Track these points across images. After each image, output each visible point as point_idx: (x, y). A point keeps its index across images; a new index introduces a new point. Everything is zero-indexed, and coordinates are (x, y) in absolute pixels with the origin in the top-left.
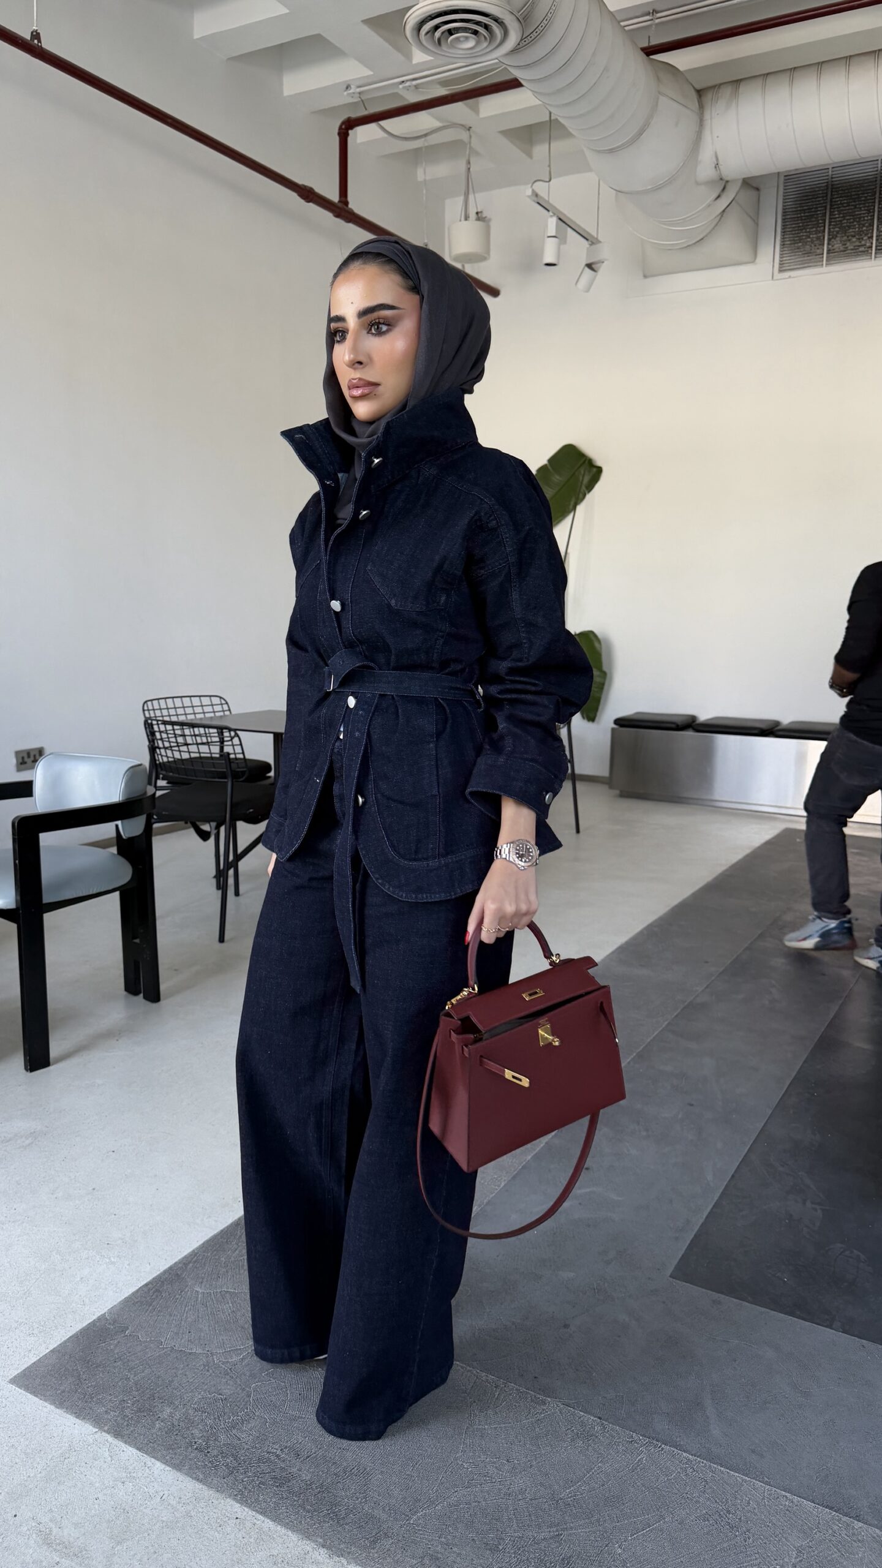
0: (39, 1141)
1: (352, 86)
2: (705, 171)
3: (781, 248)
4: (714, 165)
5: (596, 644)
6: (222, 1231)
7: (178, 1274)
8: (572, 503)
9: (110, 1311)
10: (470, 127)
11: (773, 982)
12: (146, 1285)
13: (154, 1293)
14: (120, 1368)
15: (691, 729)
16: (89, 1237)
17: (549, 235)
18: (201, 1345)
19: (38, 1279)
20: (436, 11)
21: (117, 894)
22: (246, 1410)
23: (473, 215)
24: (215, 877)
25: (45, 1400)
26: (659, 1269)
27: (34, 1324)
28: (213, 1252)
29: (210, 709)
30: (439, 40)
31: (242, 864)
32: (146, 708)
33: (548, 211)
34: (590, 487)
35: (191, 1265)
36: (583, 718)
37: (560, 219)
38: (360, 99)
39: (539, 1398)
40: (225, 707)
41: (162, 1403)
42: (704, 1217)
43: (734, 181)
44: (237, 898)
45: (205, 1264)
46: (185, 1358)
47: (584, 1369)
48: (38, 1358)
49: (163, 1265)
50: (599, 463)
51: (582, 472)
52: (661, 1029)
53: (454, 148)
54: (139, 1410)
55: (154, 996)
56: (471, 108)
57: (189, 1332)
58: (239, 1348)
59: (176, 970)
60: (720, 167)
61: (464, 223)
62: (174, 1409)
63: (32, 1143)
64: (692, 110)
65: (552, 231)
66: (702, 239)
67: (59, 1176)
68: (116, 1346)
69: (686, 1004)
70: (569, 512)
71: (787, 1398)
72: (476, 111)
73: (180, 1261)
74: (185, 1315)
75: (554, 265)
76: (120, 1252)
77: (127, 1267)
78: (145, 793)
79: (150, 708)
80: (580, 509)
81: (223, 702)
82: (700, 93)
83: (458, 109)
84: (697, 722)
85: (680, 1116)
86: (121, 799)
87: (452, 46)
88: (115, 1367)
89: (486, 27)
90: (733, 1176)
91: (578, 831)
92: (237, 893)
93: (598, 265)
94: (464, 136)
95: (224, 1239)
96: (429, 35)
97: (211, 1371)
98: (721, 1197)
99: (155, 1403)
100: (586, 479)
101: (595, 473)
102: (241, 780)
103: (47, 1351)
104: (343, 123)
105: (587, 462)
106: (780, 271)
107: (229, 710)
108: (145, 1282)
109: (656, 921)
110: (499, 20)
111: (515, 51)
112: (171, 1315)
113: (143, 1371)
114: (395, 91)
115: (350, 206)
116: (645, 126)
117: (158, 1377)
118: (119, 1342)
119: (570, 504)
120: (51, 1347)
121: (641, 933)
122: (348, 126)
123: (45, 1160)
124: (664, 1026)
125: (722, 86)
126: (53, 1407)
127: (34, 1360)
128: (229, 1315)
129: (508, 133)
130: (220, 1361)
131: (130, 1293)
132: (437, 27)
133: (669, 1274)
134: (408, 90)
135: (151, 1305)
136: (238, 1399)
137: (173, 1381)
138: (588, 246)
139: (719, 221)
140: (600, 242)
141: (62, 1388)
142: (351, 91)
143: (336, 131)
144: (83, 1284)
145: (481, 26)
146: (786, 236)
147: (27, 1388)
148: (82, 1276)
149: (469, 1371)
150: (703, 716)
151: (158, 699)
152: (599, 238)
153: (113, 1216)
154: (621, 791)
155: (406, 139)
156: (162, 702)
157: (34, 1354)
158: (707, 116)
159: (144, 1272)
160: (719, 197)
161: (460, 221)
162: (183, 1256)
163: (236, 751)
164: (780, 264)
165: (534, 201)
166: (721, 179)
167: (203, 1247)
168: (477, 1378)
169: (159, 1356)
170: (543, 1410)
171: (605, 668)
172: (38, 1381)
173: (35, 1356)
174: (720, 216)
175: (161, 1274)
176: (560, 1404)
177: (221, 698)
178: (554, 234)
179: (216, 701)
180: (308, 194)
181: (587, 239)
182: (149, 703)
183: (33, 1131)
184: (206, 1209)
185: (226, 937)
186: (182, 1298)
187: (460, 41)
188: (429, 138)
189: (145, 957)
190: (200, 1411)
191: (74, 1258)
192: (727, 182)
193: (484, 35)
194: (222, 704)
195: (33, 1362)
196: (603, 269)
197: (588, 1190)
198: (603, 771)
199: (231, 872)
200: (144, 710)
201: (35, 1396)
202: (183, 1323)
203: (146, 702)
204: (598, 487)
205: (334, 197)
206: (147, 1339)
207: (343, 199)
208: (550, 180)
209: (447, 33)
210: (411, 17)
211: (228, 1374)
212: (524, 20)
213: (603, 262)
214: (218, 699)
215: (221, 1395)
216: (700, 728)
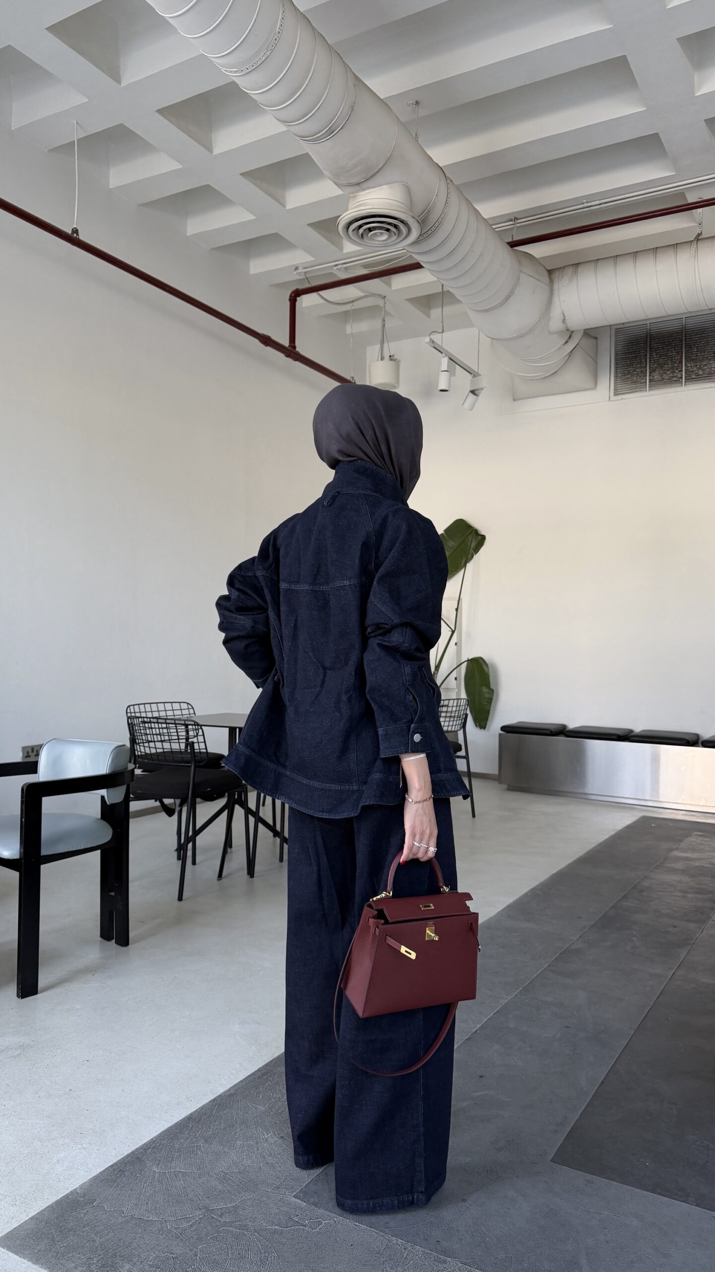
0: (26, 1052)
1: (300, 268)
2: (555, 324)
3: (615, 379)
4: (562, 321)
5: (485, 668)
6: (176, 1123)
7: (139, 1157)
8: (463, 562)
9: (81, 1187)
10: (385, 297)
11: (634, 932)
12: (112, 1166)
13: (118, 1172)
14: (88, 1232)
15: (562, 735)
16: (65, 1128)
17: (442, 370)
18: (157, 1214)
19: (22, 1161)
20: (360, 216)
21: (98, 852)
22: (193, 1267)
23: (386, 356)
24: (176, 850)
25: (24, 1258)
26: (542, 1156)
27: (17, 1197)
28: (169, 1140)
29: (179, 712)
30: (362, 235)
31: (199, 839)
32: (129, 711)
33: (442, 353)
34: (477, 549)
35: (150, 1150)
36: (477, 726)
37: (450, 359)
38: (305, 277)
39: (441, 1258)
40: (191, 711)
41: (123, 1260)
42: (579, 1114)
43: (577, 331)
44: (194, 866)
45: (161, 1150)
46: (143, 1224)
47: (479, 1234)
48: (19, 1224)
49: (127, 1150)
50: (483, 533)
51: (470, 539)
52: (543, 969)
53: (373, 311)
54: (103, 1266)
55: (123, 940)
56: (385, 283)
57: (147, 1204)
58: (188, 1216)
59: (142, 922)
60: (566, 321)
61: (380, 362)
62: (133, 1265)
63: (21, 1054)
64: (544, 283)
65: (444, 366)
66: (556, 372)
67: (42, 1080)
68: (85, 1214)
69: (563, 950)
70: (461, 569)
71: (650, 1258)
72: (389, 285)
73: (141, 1148)
74: (144, 1190)
75: (447, 391)
76: (90, 1140)
77: (96, 1151)
78: (127, 768)
79: (132, 711)
80: (469, 566)
81: (190, 707)
82: (550, 272)
83: (375, 285)
84: (565, 730)
85: (559, 1035)
86: (107, 772)
87: (371, 239)
88: (83, 1232)
89: (396, 226)
90: (602, 1082)
91: (474, 816)
92: (194, 863)
93: (479, 391)
94: (380, 302)
95: (178, 1130)
96: (354, 232)
97: (164, 1235)
98: (592, 1098)
99: (117, 1260)
100: (473, 544)
101: (481, 540)
102: (202, 764)
103: (27, 1218)
104: (293, 292)
105: (473, 532)
106: (615, 395)
107: (194, 713)
108: (111, 1164)
109: (538, 886)
110: (405, 222)
111: (416, 242)
112: (132, 1190)
113: (107, 1235)
114: (331, 271)
115: (297, 349)
116: (511, 293)
117: (120, 1240)
118: (87, 1211)
119: (461, 563)
120: (31, 1215)
121: (526, 895)
122: (296, 295)
123: (31, 1067)
124: (545, 966)
125: (566, 268)
126: (30, 1263)
127: (16, 1225)
128: (181, 1190)
129: (412, 300)
130: (172, 1227)
131: (98, 1172)
132: (360, 227)
133: (550, 1159)
134: (340, 271)
135: (115, 1182)
136: (187, 1258)
137: (132, 1243)
138: (471, 378)
139: (569, 358)
140: (480, 375)
141: (38, 1248)
142: (300, 271)
143: (288, 298)
144: (59, 1165)
145: (392, 226)
146: (618, 370)
147: (9, 1249)
148: (59, 1159)
149: (383, 1236)
150: (572, 725)
151: (139, 704)
152: (479, 373)
153: (86, 1111)
154: (508, 786)
155: (338, 304)
156: (142, 707)
157: (16, 1221)
158: (556, 286)
159: (110, 1155)
160: (567, 342)
161: (378, 361)
162: (143, 1142)
163: (199, 741)
164: (615, 390)
165: (431, 346)
166: (568, 330)
167: (160, 1136)
168: (389, 1241)
169: (122, 1223)
170: (444, 1268)
171: (492, 687)
172: (18, 1242)
173: (17, 1222)
174: (567, 357)
175: (125, 1157)
176: (458, 1263)
177: (188, 704)
178: (446, 369)
179: (184, 706)
180: (266, 341)
181: (471, 373)
182: (132, 707)
183: (21, 1044)
184: (163, 1106)
185: (184, 897)
186: (142, 1177)
187: (378, 236)
188: (354, 303)
189: (118, 906)
190: (154, 1267)
191: (52, 1144)
192: (572, 332)
193: (394, 232)
194: (188, 709)
195: (14, 1227)
196: (483, 395)
197: (482, 1093)
198: (493, 769)
199: (190, 846)
200: (127, 713)
201: (15, 1254)
202: (142, 1196)
203: (129, 706)
204: (483, 550)
205: (286, 343)
206: (111, 1209)
207: (292, 344)
208: (443, 332)
209: (367, 231)
210: (342, 220)
211: (179, 1238)
212: (422, 222)
213: (483, 389)
214: (186, 704)
215: (173, 1254)
216: (570, 734)
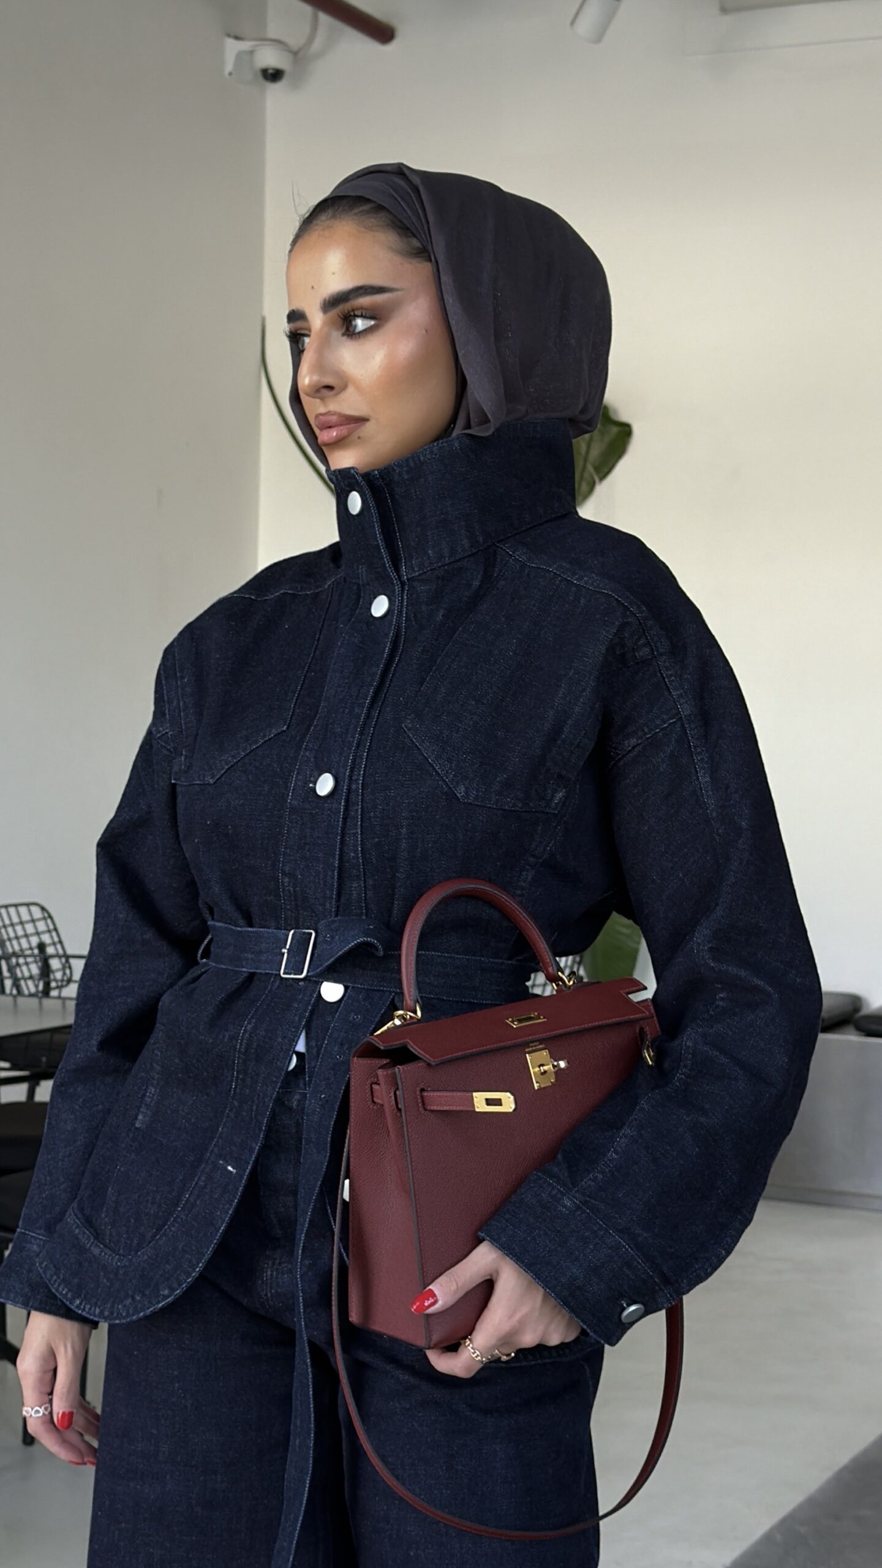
15: (851, 1028)
34: (605, 467)
50: (624, 417)
84: (864, 1012)
100: (596, 451)
101: (617, 436)
109: (800, 1508)
121: (768, 1538)
204: (623, 467)
216: (874, 1027)
